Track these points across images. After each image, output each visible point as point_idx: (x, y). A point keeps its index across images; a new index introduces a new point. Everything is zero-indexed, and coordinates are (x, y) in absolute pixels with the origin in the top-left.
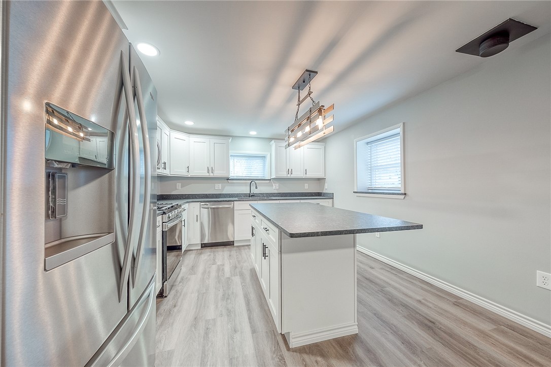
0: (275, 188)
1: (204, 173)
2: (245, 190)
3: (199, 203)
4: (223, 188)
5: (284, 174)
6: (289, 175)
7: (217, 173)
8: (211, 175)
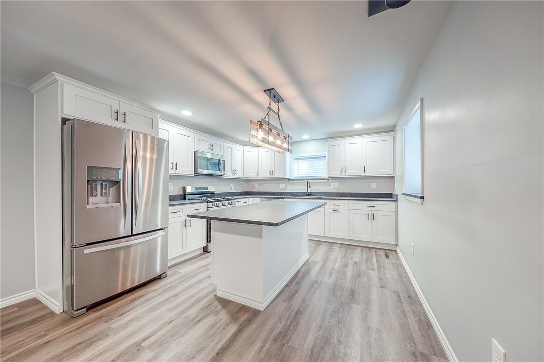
0: (333, 188)
1: (267, 176)
2: (302, 188)
3: (259, 198)
4: (286, 187)
5: (337, 173)
6: (343, 174)
7: (277, 175)
8: (273, 176)
